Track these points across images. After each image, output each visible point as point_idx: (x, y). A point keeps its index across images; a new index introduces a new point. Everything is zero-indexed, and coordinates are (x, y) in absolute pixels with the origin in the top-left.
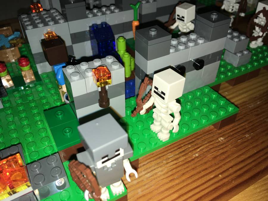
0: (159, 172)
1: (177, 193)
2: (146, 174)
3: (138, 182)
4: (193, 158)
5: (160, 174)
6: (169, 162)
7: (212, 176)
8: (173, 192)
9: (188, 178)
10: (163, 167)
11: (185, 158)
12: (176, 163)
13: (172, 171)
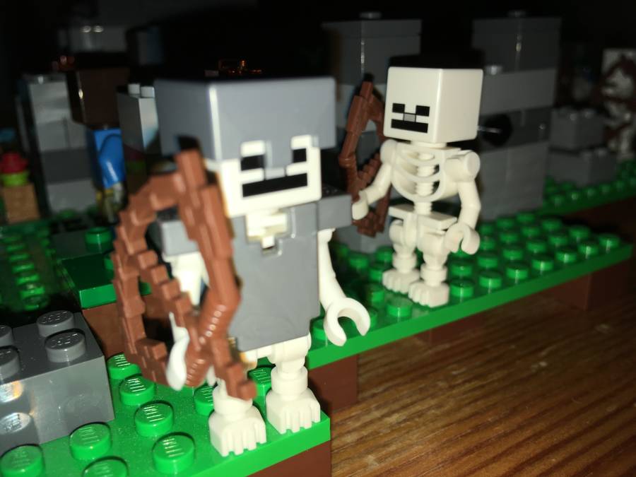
0: (429, 409)
1: (509, 458)
2: (384, 416)
3: (359, 437)
4: (534, 371)
5: (433, 413)
6: (459, 385)
7: (611, 409)
8: (492, 455)
9: (533, 417)
10: (442, 397)
11: (506, 372)
12: (483, 386)
13: (472, 405)
